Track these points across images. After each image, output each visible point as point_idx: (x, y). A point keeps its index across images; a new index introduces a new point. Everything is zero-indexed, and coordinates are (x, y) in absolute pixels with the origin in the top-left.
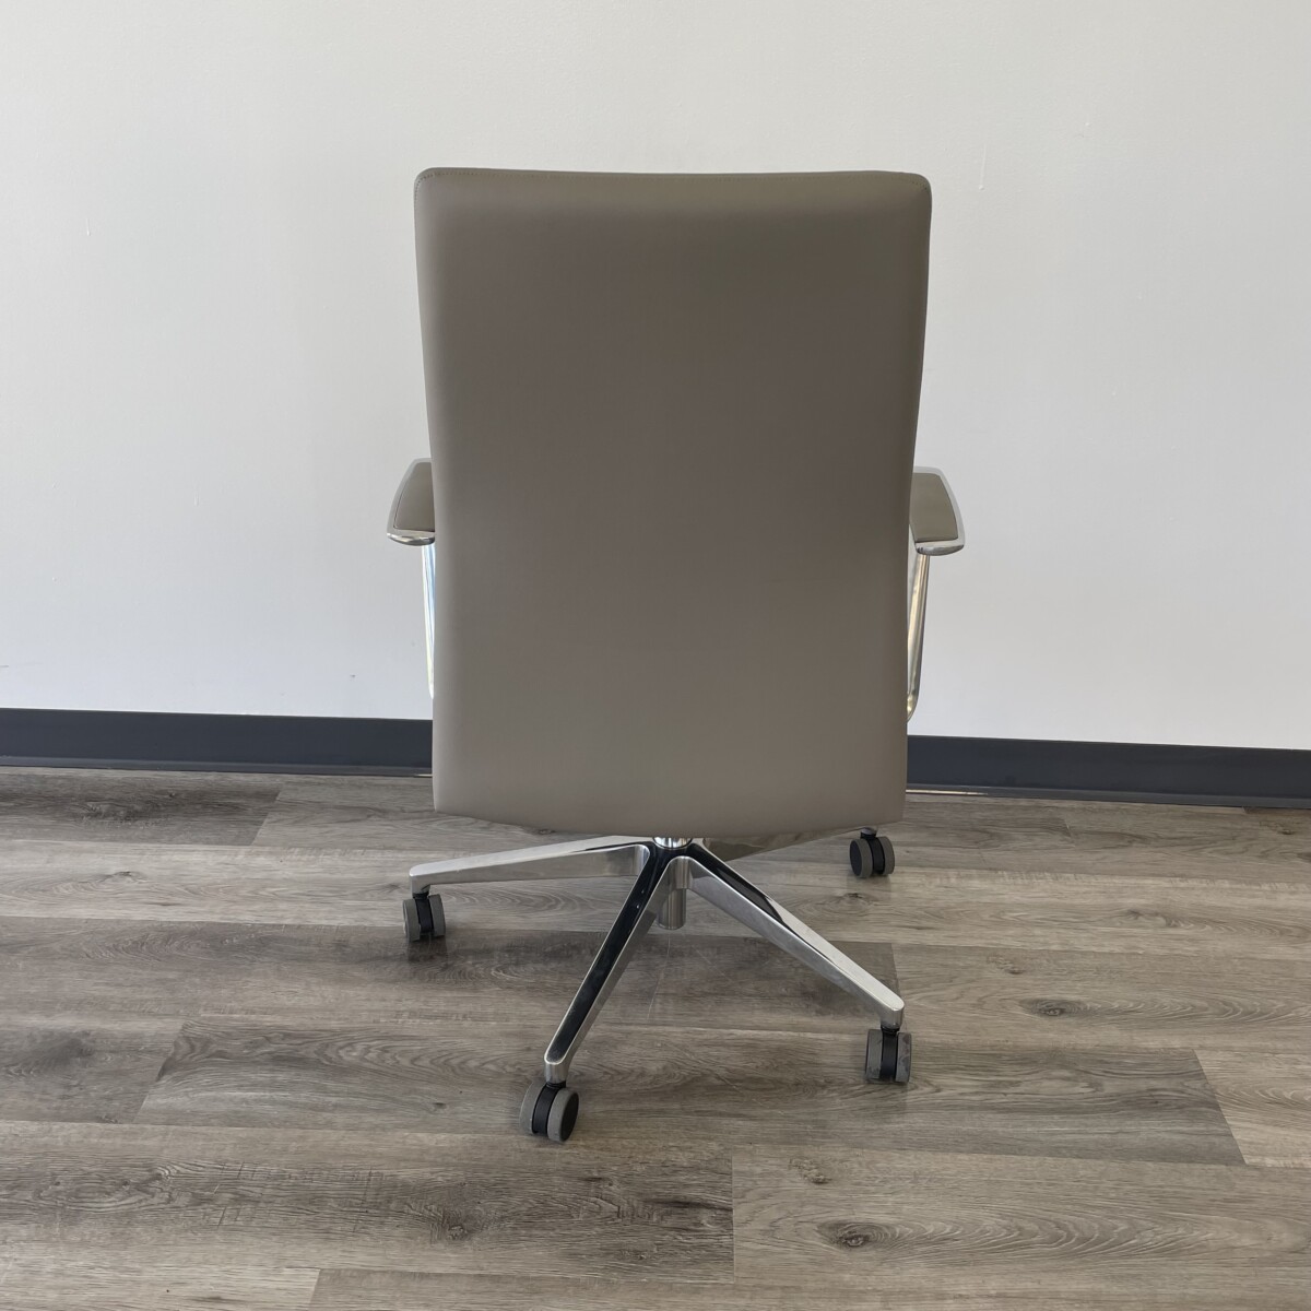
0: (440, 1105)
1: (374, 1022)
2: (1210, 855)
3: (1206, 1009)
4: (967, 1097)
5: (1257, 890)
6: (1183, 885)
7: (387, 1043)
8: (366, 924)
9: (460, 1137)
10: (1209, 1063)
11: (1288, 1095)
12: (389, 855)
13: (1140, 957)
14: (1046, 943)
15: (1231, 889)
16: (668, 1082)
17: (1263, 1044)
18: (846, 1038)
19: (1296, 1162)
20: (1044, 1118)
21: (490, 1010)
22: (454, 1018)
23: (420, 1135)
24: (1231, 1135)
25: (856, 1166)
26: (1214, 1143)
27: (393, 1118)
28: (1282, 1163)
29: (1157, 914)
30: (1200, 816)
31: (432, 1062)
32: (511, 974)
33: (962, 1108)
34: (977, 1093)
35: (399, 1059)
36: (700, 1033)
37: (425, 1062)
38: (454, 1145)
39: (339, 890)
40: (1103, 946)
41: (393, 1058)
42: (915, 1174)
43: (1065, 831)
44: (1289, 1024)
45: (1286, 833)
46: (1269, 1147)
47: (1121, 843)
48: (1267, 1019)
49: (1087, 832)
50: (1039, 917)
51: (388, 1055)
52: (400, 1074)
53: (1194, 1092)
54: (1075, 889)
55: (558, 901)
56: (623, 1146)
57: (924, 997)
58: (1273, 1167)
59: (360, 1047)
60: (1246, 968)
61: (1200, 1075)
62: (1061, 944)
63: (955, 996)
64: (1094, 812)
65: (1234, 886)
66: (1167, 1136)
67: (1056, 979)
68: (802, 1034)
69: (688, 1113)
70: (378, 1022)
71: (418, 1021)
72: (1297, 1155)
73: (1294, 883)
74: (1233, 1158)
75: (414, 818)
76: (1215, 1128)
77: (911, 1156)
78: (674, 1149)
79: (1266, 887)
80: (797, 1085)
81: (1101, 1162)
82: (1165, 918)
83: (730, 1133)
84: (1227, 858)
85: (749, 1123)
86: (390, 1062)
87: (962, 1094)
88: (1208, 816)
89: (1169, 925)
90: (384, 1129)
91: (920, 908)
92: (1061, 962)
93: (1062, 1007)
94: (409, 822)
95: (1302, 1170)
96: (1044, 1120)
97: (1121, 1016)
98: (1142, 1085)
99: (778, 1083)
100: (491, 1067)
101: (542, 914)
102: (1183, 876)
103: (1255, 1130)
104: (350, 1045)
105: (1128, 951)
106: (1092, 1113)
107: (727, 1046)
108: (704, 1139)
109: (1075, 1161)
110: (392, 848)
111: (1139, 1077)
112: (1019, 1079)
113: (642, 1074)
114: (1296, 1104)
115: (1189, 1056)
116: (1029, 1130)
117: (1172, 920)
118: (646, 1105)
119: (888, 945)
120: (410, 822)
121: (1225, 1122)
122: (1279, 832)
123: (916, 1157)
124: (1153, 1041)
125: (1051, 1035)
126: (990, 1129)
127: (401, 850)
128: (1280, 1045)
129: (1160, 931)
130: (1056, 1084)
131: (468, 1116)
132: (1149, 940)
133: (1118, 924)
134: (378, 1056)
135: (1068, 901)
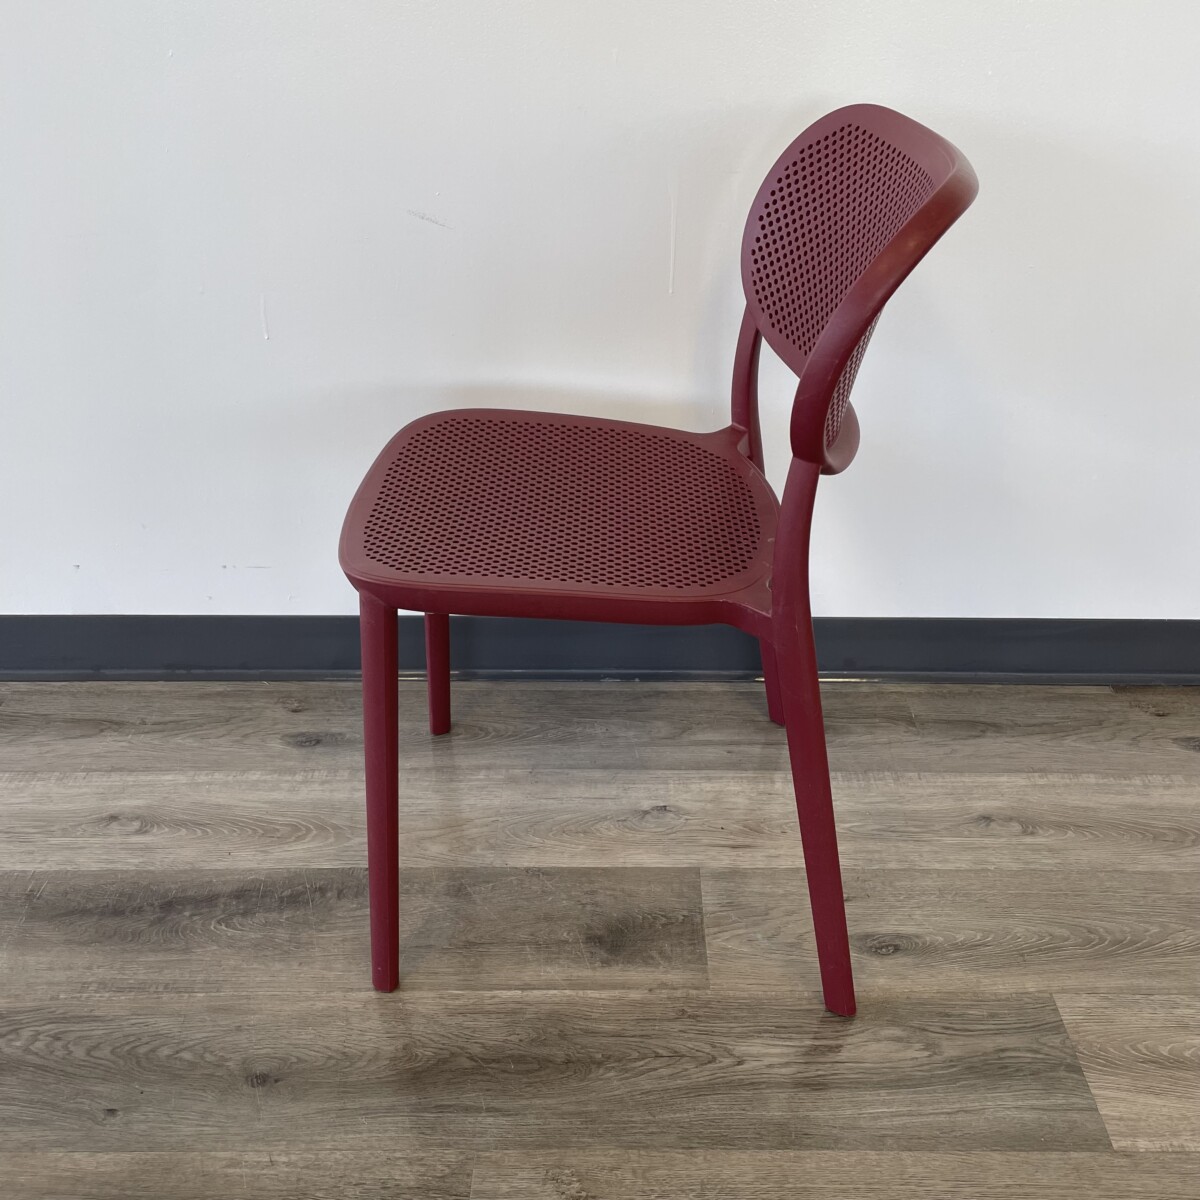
0: (112, 1112)
1: (52, 999)
2: (1073, 744)
3: (1067, 939)
4: (776, 1070)
5: (1128, 785)
6: (1042, 782)
7: (62, 1027)
8: (69, 868)
9: (127, 1156)
10: (1070, 1010)
11: (1164, 1051)
12: (116, 779)
13: (989, 874)
14: (882, 861)
15: (1097, 784)
16: (407, 1066)
17: (1135, 982)
18: (634, 995)
19: (1175, 1143)
20: (868, 1096)
21: (200, 977)
22: (152, 990)
23: (77, 1155)
24: (1097, 1110)
25: (629, 1175)
26: (1075, 1122)
27: (48, 1133)
28: (1158, 1146)
29: (1011, 819)
30: (1064, 697)
31: (112, 1052)
32: (233, 929)
33: (769, 1085)
34: (787, 1064)
35: (72, 1047)
36: (457, 997)
37: (105, 1052)
38: (117, 1169)
39: (46, 824)
40: (946, 861)
41: (65, 1047)
42: (702, 1184)
43: (910, 721)
44: (1165, 955)
45: (1159, 715)
46: (1143, 1124)
47: (974, 733)
48: (1139, 948)
49: (935, 722)
50: (877, 827)
51: (59, 1044)
52: (70, 1069)
53: (1053, 1052)
54: (919, 791)
55: (309, 830)
56: (337, 1162)
57: (732, 937)
58: (1147, 1152)
59: (26, 1033)
60: (1115, 883)
61: (1058, 1027)
62: (900, 861)
63: (770, 934)
64: (944, 696)
65: (1101, 781)
66: (1015, 1114)
67: (891, 907)
68: (581, 993)
69: (425, 1110)
70: (58, 999)
71: (107, 995)
72: (1176, 1134)
73: (1168, 775)
74: (1098, 1142)
75: (154, 731)
76: (1074, 1100)
77: (700, 1155)
78: (401, 1162)
79: (1137, 781)
80: (568, 1062)
81: (933, 1155)
82: (1021, 823)
83: (474, 1136)
84: (1093, 747)
85: (502, 1120)
86: (60, 1053)
87: (770, 1066)
88: (1072, 698)
89: (1025, 833)
90: (33, 1149)
91: (738, 822)
92: (898, 884)
93: (897, 942)
94: (147, 738)
95: (1183, 1154)
96: (868, 1098)
97: (968, 952)
98: (989, 1044)
99: (545, 1063)
100: (187, 1055)
101: (286, 847)
102: (1043, 771)
103: (1124, 1100)
104: (15, 1031)
105: (979, 867)
106: (929, 1084)
107: (489, 1012)
108: (440, 1145)
109: (905, 1155)
110: (121, 770)
111: (986, 1033)
112: (840, 1042)
113: (376, 1057)
114: (1176, 1063)
115: (1047, 1003)
116: (849, 1112)
117: (1029, 825)
118: (374, 1102)
119: (696, 871)
120: (149, 735)
121: (1089, 1091)
122: (1152, 714)
123: (705, 1159)
124: (1003, 984)
125: (881, 981)
126: (802, 1113)
127: (131, 771)
128: (1155, 983)
129: (1014, 841)
130: (883, 1046)
131: (143, 1127)
132: (1001, 853)
133: (966, 833)
134: (47, 1046)
135: (910, 807)
